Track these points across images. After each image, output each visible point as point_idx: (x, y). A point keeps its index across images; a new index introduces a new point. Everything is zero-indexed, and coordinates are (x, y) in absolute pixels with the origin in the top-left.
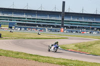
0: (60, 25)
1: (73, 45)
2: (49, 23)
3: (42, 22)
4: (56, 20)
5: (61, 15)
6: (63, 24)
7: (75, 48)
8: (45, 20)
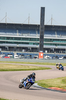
0: (38, 46)
1: (59, 81)
2: (20, 43)
3: (7, 42)
4: (31, 39)
5: (38, 30)
6: (41, 46)
7: (63, 85)
8: (12, 38)
